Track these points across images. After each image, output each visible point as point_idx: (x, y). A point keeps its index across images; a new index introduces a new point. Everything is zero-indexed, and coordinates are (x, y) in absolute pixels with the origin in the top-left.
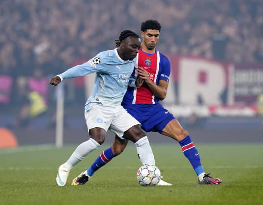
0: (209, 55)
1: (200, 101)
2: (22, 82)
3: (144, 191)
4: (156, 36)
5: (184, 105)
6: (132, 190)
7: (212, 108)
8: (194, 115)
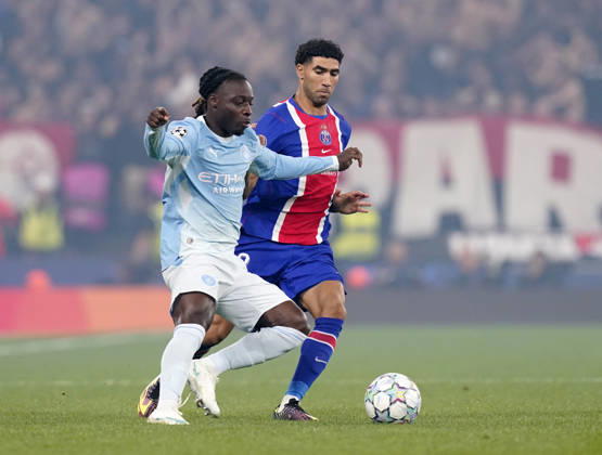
0: (576, 113)
1: (555, 223)
2: (134, 177)
3: (423, 435)
4: (333, 72)
5: (518, 233)
6: (393, 434)
7: (583, 241)
8: (540, 255)
